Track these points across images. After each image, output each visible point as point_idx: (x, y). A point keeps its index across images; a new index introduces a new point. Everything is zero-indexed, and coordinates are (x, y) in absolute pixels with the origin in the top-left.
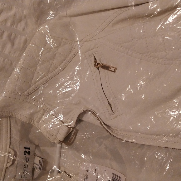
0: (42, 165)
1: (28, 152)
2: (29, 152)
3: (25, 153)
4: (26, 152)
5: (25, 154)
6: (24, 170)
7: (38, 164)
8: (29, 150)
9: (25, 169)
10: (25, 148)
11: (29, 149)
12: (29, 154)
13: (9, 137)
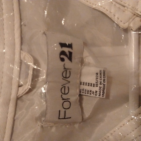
0: (106, 83)
1: (68, 54)
2: (71, 53)
3: (62, 56)
4: (63, 53)
5: (62, 60)
6: (63, 99)
7: (94, 82)
8: (70, 50)
9: (64, 96)
10: (63, 45)
11: (70, 46)
12: (70, 59)
13: (17, 25)
